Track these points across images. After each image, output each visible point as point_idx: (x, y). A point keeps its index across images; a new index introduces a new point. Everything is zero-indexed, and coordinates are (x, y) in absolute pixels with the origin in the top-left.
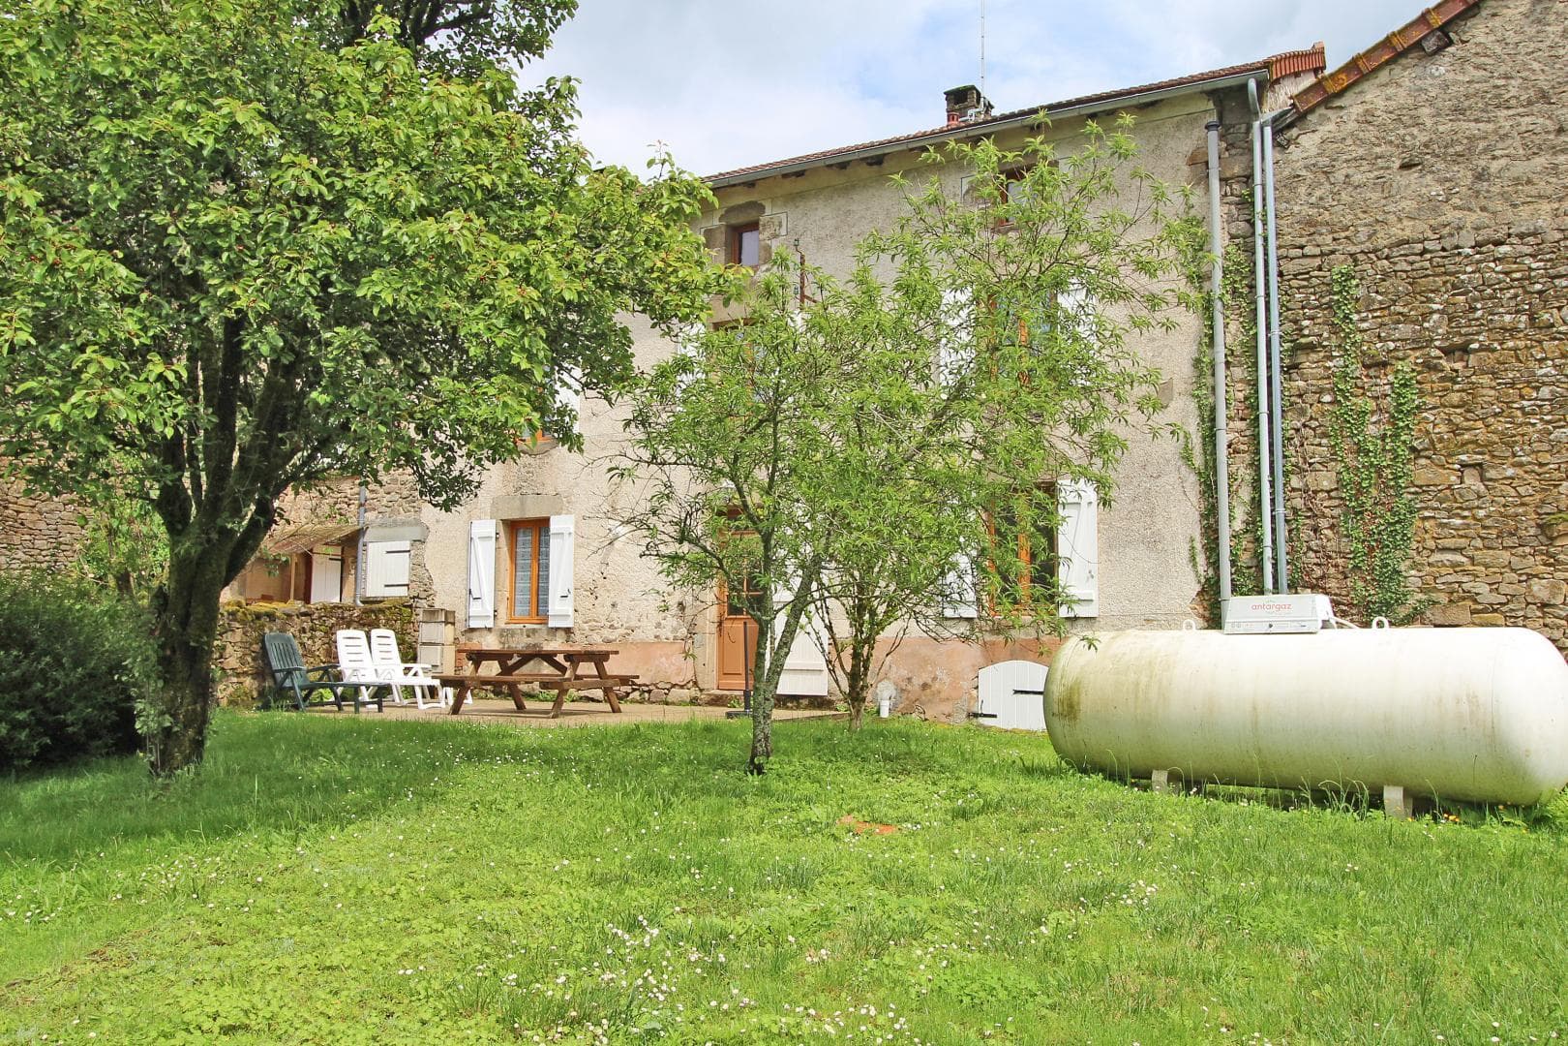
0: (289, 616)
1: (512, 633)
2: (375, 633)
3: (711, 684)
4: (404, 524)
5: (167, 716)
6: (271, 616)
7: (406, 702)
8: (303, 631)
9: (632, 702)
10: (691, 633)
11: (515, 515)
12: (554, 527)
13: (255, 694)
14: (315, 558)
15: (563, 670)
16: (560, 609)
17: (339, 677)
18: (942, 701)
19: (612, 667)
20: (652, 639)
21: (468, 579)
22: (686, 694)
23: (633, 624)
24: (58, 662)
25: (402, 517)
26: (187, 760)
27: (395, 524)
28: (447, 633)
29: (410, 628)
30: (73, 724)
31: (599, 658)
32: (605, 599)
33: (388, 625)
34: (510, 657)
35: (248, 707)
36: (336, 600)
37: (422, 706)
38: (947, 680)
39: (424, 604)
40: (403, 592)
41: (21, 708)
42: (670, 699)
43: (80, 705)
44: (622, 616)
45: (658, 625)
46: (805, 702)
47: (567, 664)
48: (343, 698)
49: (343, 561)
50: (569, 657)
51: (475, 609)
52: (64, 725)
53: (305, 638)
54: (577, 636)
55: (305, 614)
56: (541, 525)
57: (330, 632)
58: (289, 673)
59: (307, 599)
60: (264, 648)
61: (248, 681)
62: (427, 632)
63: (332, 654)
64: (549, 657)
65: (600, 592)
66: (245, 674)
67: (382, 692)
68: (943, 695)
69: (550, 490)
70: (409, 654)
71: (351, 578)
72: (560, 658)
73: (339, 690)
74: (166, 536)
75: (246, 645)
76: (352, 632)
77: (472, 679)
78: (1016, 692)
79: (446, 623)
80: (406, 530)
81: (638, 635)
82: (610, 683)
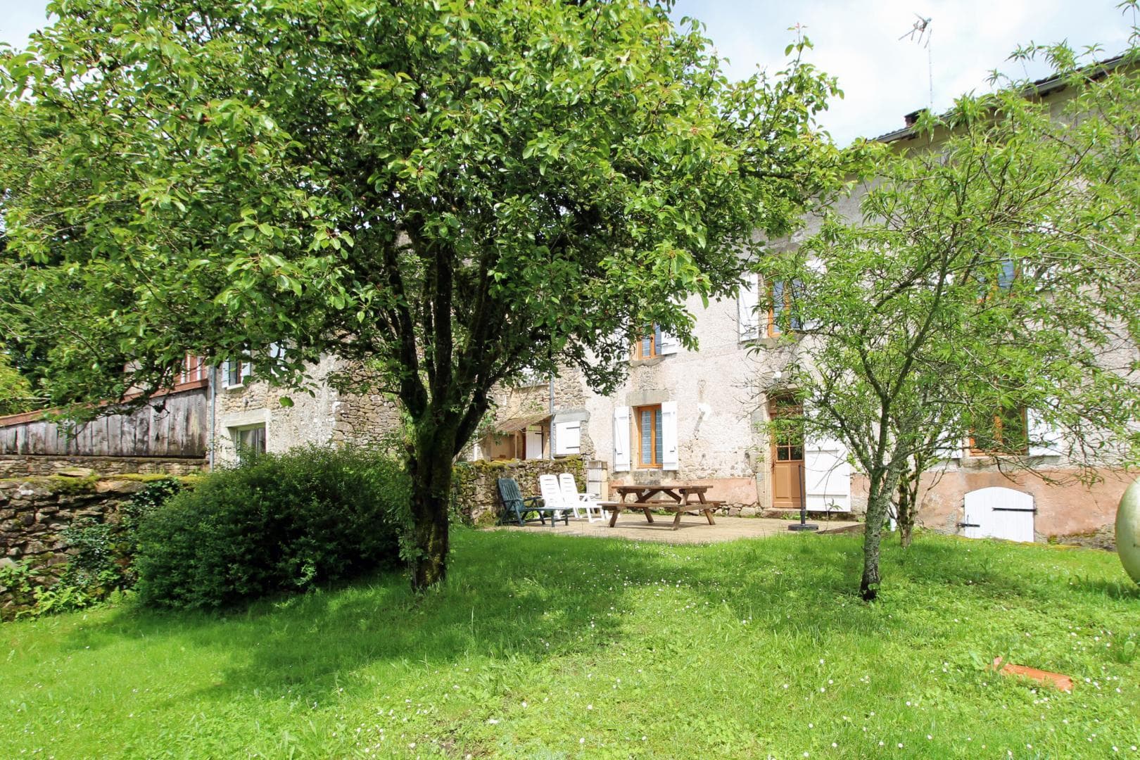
0: (512, 468)
1: (641, 474)
2: (562, 476)
3: (769, 505)
4: (576, 411)
5: (418, 549)
6: (501, 468)
7: (581, 517)
8: (521, 476)
9: (718, 515)
10: (755, 472)
11: (640, 403)
12: (664, 409)
13: (495, 515)
14: (527, 433)
15: (678, 499)
16: (670, 459)
17: (542, 504)
18: (937, 515)
19: (708, 496)
20: (728, 476)
21: (614, 443)
22: (753, 510)
23: (716, 467)
24: (353, 509)
25: (575, 407)
26: (435, 579)
27: (571, 412)
28: (602, 475)
29: (582, 472)
30: (364, 552)
31: (701, 491)
32: (698, 451)
33: (569, 471)
34: (644, 491)
35: (490, 523)
36: (539, 457)
37: (591, 520)
38: (940, 501)
39: (589, 458)
40: (576, 451)
41: (330, 541)
42: (741, 513)
43: (369, 538)
44: (708, 462)
45: (733, 468)
46: (835, 516)
47: (681, 495)
48: (546, 515)
49: (543, 434)
50: (682, 491)
51: (619, 460)
52: (359, 552)
53: (522, 480)
54: (681, 475)
55: (521, 467)
56: (656, 409)
57: (536, 476)
58: (513, 502)
59: (524, 458)
60: (498, 487)
61: (490, 508)
62: (592, 474)
63: (538, 490)
64: (668, 491)
65: (694, 448)
66: (488, 503)
67: (567, 513)
68: (936, 512)
69: (661, 387)
70: (582, 488)
71: (548, 444)
72: (676, 492)
73: (542, 512)
74: (411, 418)
75: (488, 486)
76: (549, 476)
77: (622, 505)
78: (995, 509)
79: (603, 469)
80: (577, 415)
81: (720, 474)
82: (708, 506)
